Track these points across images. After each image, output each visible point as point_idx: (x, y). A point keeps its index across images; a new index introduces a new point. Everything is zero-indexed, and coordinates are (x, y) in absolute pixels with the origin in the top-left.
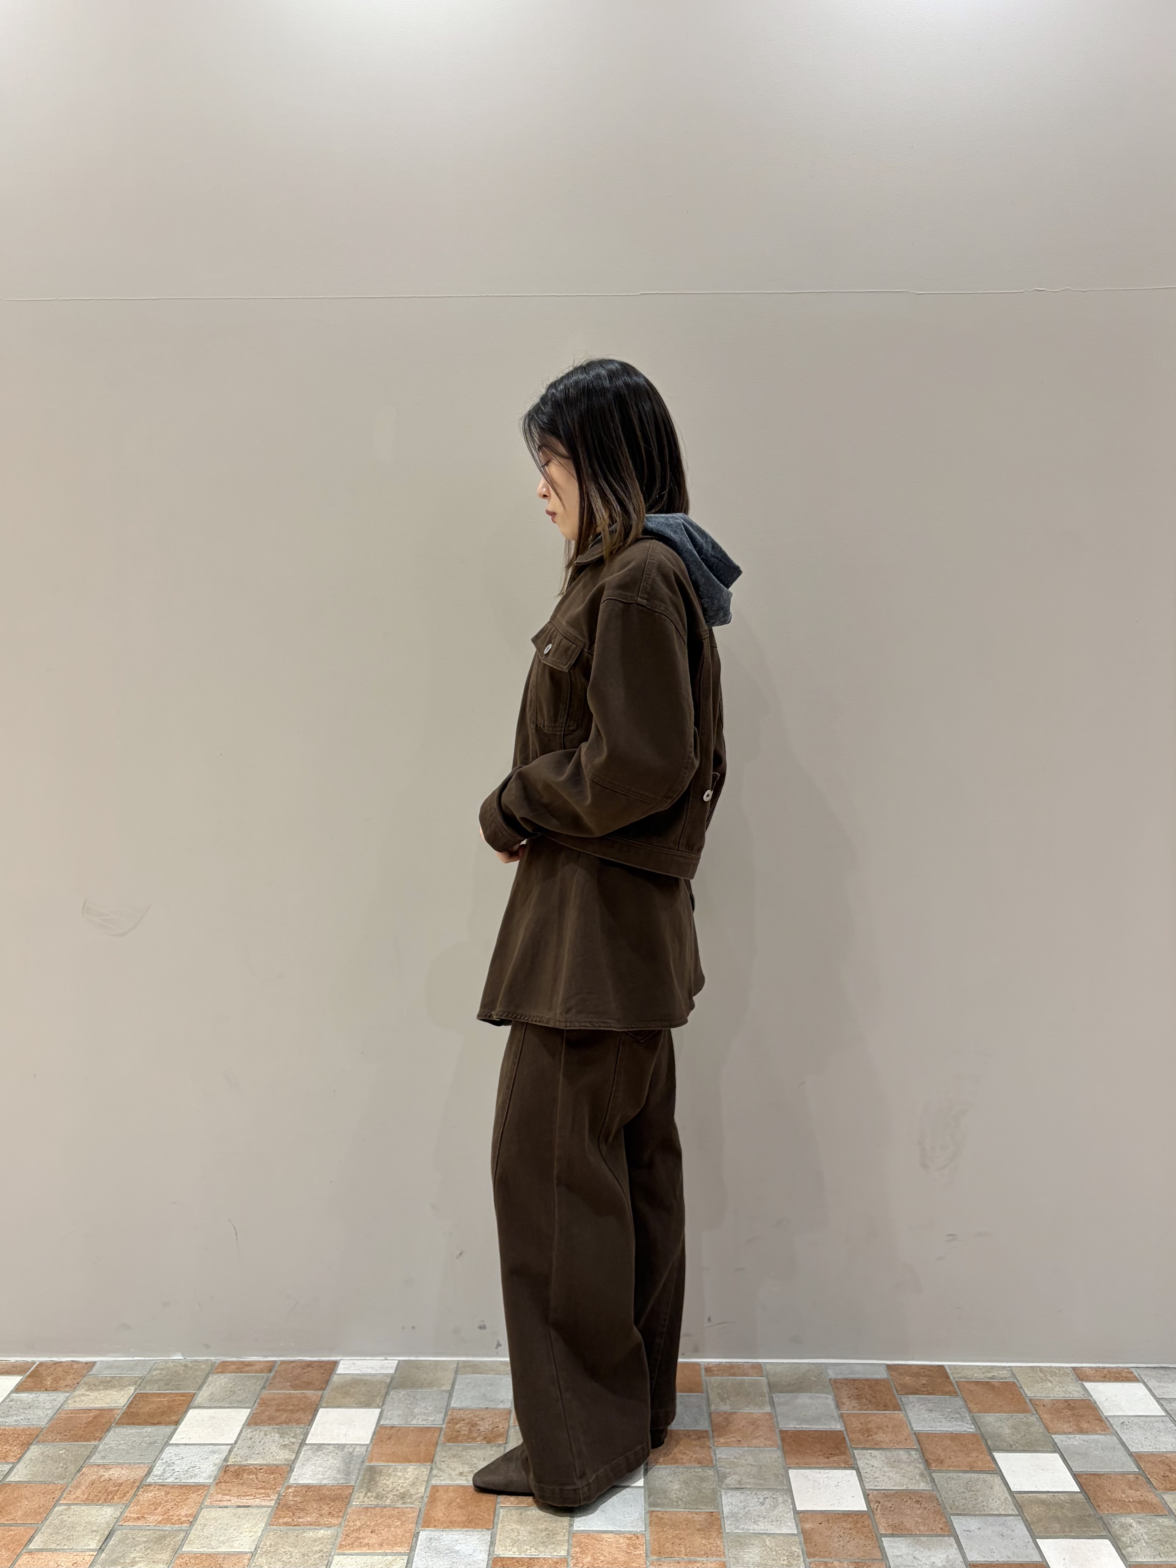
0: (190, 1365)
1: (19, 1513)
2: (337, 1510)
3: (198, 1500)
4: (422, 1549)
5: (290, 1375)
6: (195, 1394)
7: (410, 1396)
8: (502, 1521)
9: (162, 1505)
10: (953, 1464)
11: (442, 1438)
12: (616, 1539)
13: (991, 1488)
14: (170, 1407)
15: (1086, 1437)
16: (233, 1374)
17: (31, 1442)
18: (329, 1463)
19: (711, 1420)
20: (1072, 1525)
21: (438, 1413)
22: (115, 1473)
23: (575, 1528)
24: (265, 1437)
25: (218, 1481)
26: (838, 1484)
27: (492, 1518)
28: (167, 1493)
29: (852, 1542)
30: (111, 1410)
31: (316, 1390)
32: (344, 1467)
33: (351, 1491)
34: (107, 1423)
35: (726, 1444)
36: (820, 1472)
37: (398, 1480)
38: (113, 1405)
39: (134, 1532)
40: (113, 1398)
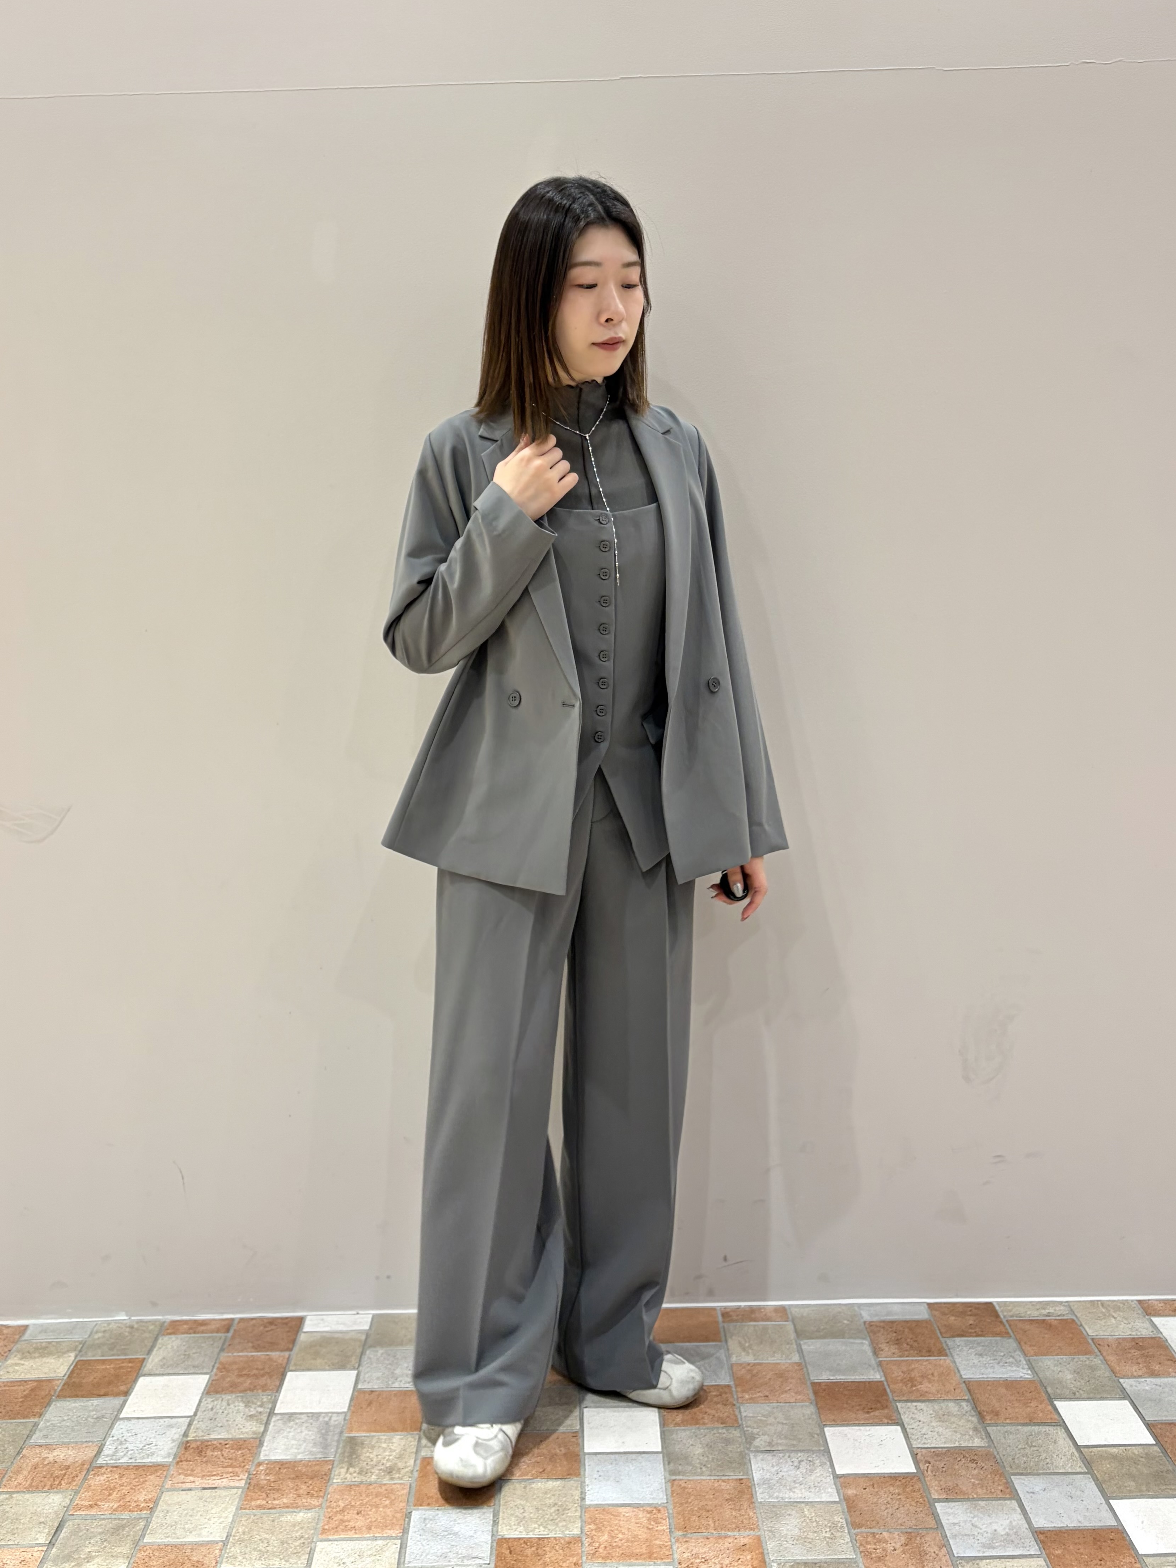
0: (136, 1326)
2: (316, 1489)
3: (157, 1483)
4: (415, 1532)
5: (250, 1335)
6: (144, 1359)
7: (389, 1355)
8: (505, 1496)
9: (117, 1490)
10: (1011, 1416)
12: (634, 1513)
13: (1055, 1442)
14: (117, 1376)
15: (1154, 1380)
16: (185, 1335)
19: (733, 1373)
20: (1149, 1483)
22: (60, 1455)
23: (588, 1502)
24: (228, 1407)
25: (178, 1460)
26: (883, 1443)
28: (121, 1476)
29: (902, 1508)
30: (49, 1381)
31: (282, 1351)
32: (321, 1439)
33: (331, 1467)
34: (47, 1395)
35: (752, 1400)
36: (860, 1430)
37: (383, 1452)
38: (52, 1375)
39: (87, 1522)
40: (51, 1367)
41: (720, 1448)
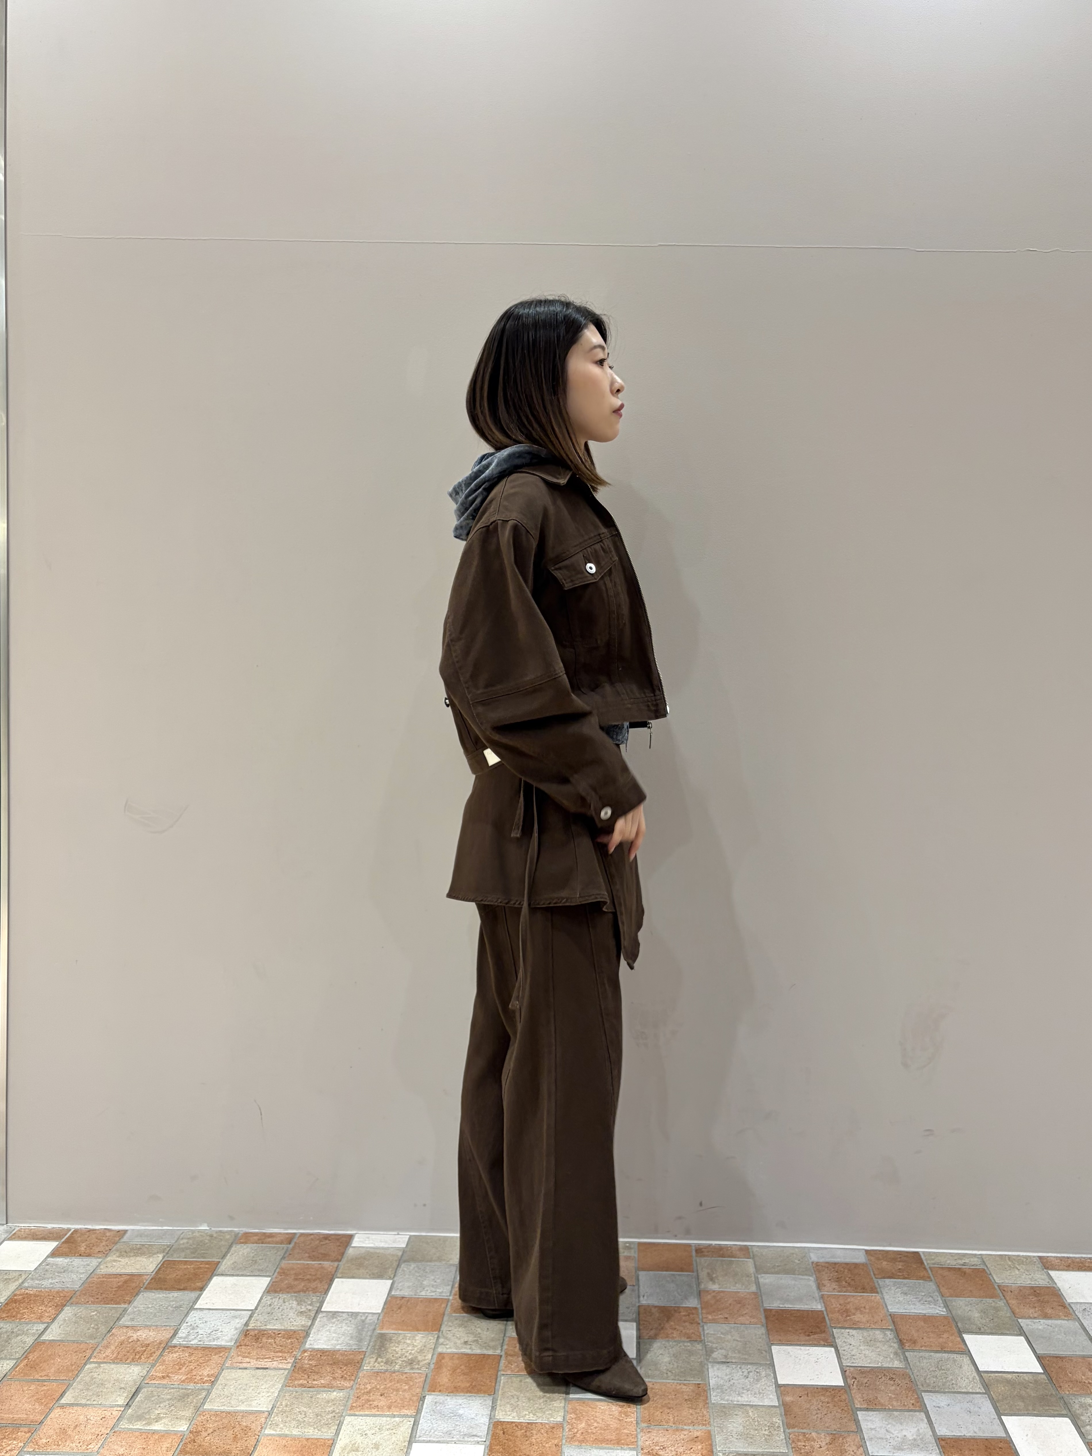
0: (215, 1235)
1: (53, 1370)
2: (349, 1374)
3: (219, 1361)
4: (427, 1412)
5: (308, 1247)
7: (419, 1269)
8: (504, 1387)
9: (186, 1366)
10: (926, 1345)
11: (449, 1309)
12: (609, 1407)
13: (961, 1368)
14: (195, 1274)
15: (1049, 1322)
16: (255, 1245)
17: (65, 1303)
18: (343, 1329)
19: (701, 1298)
20: (1035, 1404)
21: (446, 1286)
22: (142, 1335)
23: (571, 1396)
24: (283, 1304)
25: (238, 1344)
26: (818, 1361)
27: (493, 1384)
28: (191, 1354)
29: (829, 1415)
30: (140, 1275)
31: (332, 1261)
32: (357, 1334)
33: (363, 1356)
34: (137, 1287)
35: (714, 1321)
36: (801, 1349)
37: (407, 1347)
38: (143, 1271)
39: (159, 1390)
40: (143, 1264)
41: (684, 1358)
